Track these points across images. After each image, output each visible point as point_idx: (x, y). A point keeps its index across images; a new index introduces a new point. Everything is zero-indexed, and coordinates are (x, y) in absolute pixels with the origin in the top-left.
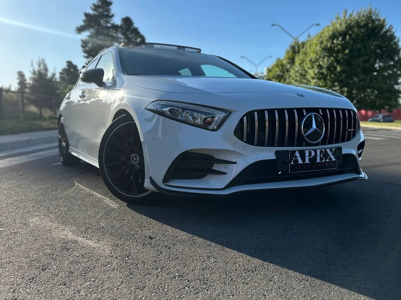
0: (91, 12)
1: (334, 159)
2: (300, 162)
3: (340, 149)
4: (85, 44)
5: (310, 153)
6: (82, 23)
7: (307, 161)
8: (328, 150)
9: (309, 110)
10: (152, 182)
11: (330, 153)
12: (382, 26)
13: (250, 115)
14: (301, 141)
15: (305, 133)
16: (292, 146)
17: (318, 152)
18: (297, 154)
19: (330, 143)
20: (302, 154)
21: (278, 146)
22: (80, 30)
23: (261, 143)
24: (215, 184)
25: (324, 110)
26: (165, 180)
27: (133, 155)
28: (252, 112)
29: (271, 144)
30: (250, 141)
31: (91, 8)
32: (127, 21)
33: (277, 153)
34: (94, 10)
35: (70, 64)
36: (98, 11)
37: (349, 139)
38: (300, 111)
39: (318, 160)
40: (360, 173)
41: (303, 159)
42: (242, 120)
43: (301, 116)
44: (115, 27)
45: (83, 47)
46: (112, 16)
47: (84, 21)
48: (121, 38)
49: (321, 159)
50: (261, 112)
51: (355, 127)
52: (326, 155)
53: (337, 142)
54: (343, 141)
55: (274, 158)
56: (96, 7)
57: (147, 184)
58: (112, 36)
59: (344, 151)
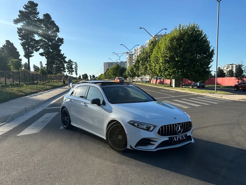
0: (24, 10)
1: (185, 138)
2: (176, 140)
3: (186, 134)
4: (20, 31)
5: (178, 137)
6: (18, 17)
7: (177, 140)
8: (183, 136)
9: (178, 124)
10: (131, 146)
11: (184, 136)
12: (201, 34)
13: (162, 127)
14: (176, 134)
15: (177, 131)
16: (174, 135)
17: (181, 137)
18: (175, 138)
19: (184, 133)
20: (176, 138)
21: (170, 135)
22: (16, 21)
23: (165, 135)
24: (152, 148)
25: (182, 123)
26: (136, 146)
27: (119, 136)
28: (163, 126)
29: (168, 135)
30: (162, 135)
31: (24, 8)
32: (47, 16)
33: (169, 138)
34: (25, 9)
35: (8, 42)
36: (28, 10)
37: (189, 130)
38: (176, 124)
39: (180, 139)
40: (191, 140)
41: (176, 139)
42: (160, 129)
43: (176, 126)
44: (40, 21)
45: (18, 33)
46: (38, 13)
47: (19, 16)
48: (43, 27)
49: (181, 139)
50: (165, 126)
51: (191, 127)
52: (183, 137)
53: (186, 132)
54: (187, 131)
55: (168, 139)
56: (26, 7)
57: (128, 147)
58: (37, 26)
59: (188, 135)
